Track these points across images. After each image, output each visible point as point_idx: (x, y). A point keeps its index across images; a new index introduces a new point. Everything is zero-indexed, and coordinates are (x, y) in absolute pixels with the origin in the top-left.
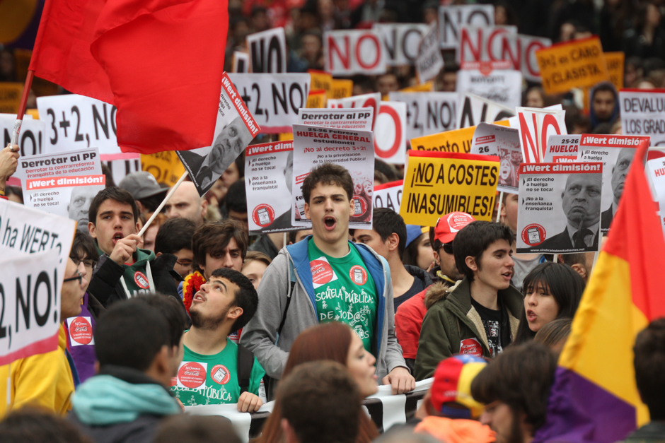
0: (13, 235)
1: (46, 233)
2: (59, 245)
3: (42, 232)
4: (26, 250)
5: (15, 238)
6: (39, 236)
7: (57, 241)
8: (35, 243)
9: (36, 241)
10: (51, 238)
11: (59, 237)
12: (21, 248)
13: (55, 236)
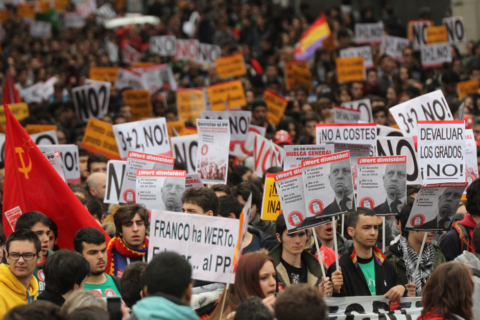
0: (198, 234)
1: (221, 230)
2: (231, 236)
3: (218, 230)
4: (209, 242)
5: (200, 236)
6: (216, 232)
7: (229, 234)
8: (214, 238)
9: (214, 236)
10: (225, 233)
11: (230, 231)
12: (205, 242)
13: (227, 231)
